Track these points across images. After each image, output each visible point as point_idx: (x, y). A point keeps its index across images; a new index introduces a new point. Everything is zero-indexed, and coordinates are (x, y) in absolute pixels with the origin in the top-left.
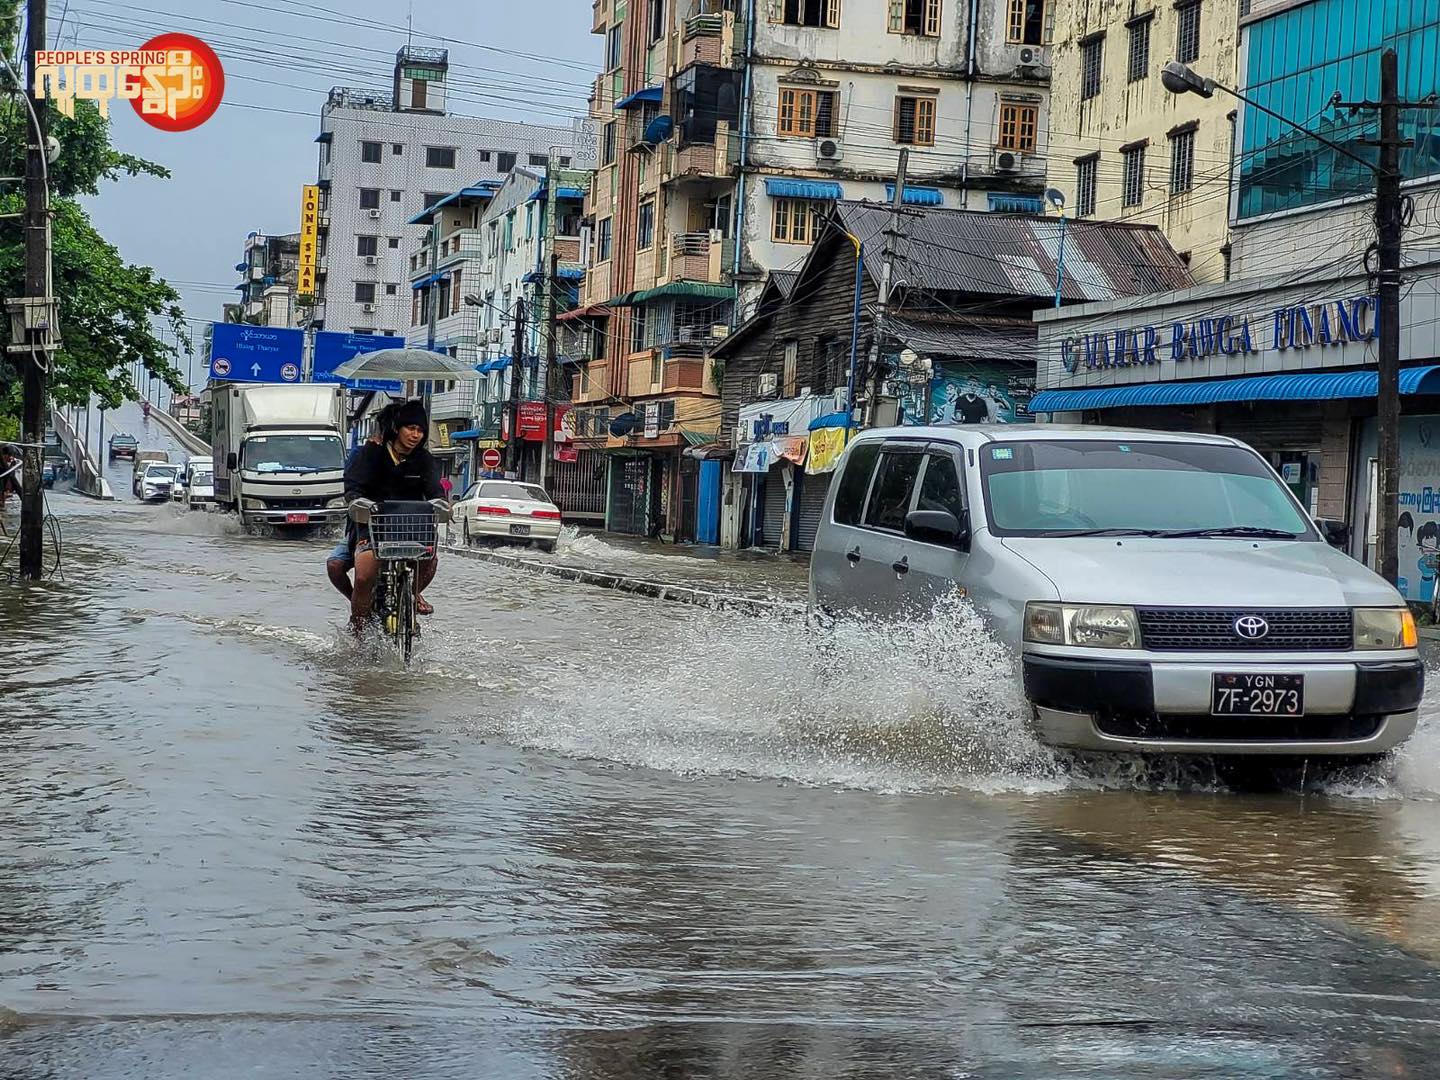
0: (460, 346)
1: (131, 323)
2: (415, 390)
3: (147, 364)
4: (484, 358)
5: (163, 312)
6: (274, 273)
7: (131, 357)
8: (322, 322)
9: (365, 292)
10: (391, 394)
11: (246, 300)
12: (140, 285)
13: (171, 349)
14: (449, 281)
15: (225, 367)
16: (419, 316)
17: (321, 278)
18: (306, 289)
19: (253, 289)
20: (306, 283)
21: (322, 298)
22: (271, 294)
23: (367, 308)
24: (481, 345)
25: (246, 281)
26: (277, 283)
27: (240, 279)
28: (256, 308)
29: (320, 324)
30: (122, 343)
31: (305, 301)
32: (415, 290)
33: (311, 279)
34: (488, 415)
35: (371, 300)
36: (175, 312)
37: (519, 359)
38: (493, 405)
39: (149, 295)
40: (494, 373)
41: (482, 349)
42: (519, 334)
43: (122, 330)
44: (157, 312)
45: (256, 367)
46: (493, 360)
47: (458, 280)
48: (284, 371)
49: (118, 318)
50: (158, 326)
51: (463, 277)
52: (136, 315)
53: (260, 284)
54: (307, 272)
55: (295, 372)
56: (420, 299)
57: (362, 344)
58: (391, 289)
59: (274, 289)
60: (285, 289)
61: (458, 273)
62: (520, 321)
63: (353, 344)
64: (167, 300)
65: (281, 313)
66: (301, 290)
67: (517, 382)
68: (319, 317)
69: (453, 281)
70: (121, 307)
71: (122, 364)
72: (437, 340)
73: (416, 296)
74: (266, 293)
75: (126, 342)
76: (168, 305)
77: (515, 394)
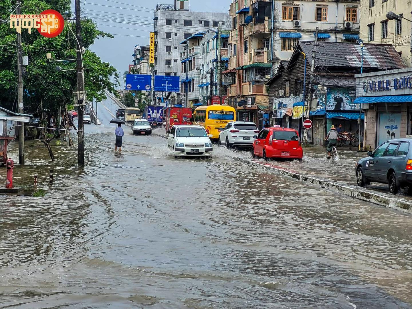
0: (195, 79)
1: (104, 79)
2: (183, 91)
3: (109, 89)
4: (202, 83)
5: (113, 75)
6: (143, 57)
7: (104, 88)
8: (156, 71)
9: (168, 62)
10: (176, 92)
11: (135, 64)
12: (106, 68)
13: (115, 85)
14: (191, 60)
15: (130, 86)
16: (183, 70)
17: (156, 59)
18: (152, 62)
19: (137, 61)
20: (152, 60)
21: (156, 64)
22: (142, 63)
23: (169, 66)
24: (201, 79)
25: (135, 59)
26: (143, 59)
27: (133, 58)
28: (138, 67)
29: (156, 72)
30: (102, 84)
31: (151, 65)
32: (182, 63)
33: (153, 59)
34: (204, 99)
35: (170, 64)
36: (116, 75)
37: (212, 84)
38: (205, 96)
39: (109, 70)
40: (205, 87)
41: (201, 80)
42: (211, 77)
43: (101, 80)
44: (111, 75)
45: (138, 86)
46: (205, 83)
47: (194, 60)
48: (146, 87)
49: (101, 77)
50: (111, 79)
51: (195, 59)
52: (105, 76)
53: (139, 60)
54: (152, 57)
55: (149, 87)
56: (183, 65)
57: (167, 78)
58: (175, 61)
59: (143, 61)
60: (146, 61)
61: (194, 58)
62: (212, 73)
63: (165, 78)
64: (114, 71)
65: (145, 69)
66: (150, 62)
67: (211, 91)
68: (155, 70)
69: (192, 61)
70: (101, 74)
71: (102, 89)
72: (189, 77)
73: (182, 65)
74: (141, 62)
75: (103, 84)
76: (114, 73)
77: (211, 94)
